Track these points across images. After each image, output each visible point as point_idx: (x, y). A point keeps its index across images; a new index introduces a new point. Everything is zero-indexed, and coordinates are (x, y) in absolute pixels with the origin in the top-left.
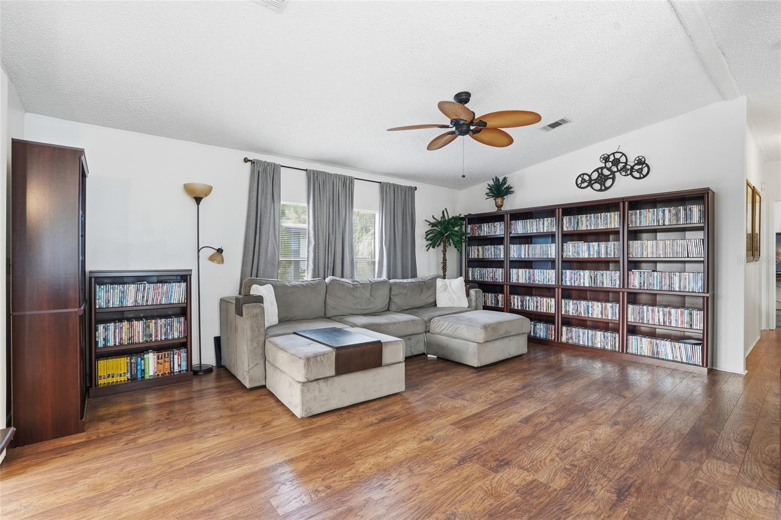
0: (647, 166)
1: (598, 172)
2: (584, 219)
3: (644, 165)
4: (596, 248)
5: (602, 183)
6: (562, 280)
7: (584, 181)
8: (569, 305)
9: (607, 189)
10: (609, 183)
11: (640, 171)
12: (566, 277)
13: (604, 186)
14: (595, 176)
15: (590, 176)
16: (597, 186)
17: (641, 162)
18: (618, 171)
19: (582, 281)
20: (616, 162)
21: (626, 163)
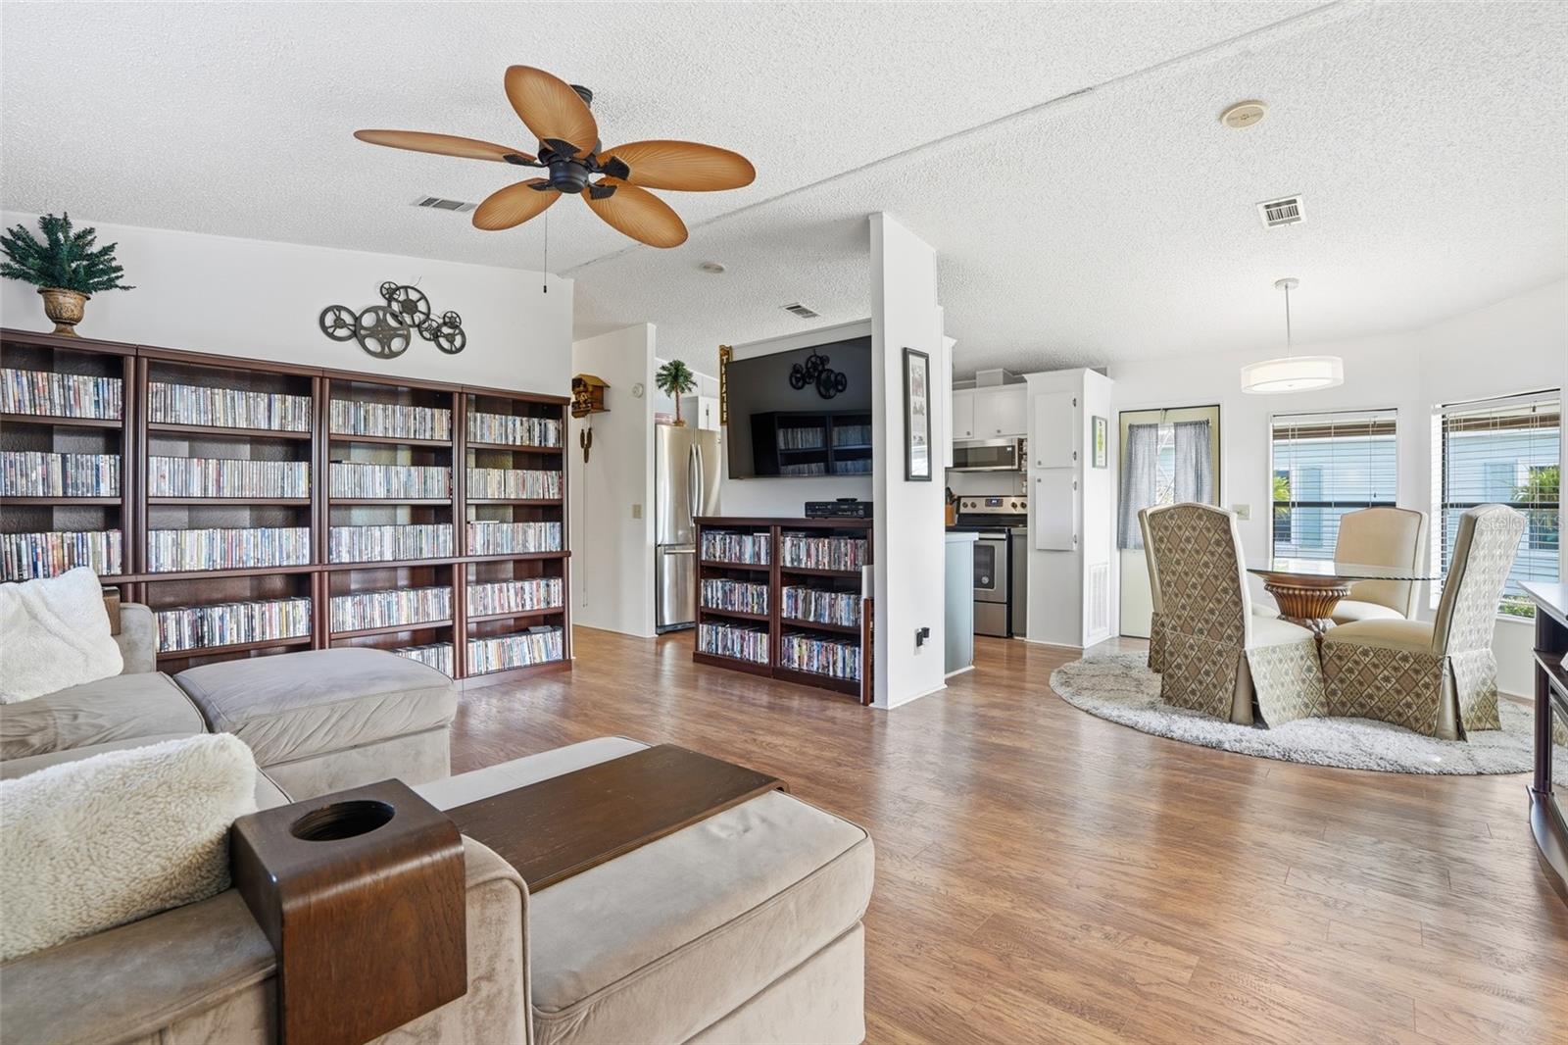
0: (462, 334)
1: (377, 315)
2: (380, 412)
3: (457, 331)
4: (403, 477)
5: (385, 342)
6: (330, 553)
7: (339, 323)
8: (344, 609)
9: (393, 355)
10: (396, 344)
11: (450, 339)
12: (338, 544)
13: (389, 348)
14: (368, 321)
15: (357, 319)
16: (371, 343)
17: (452, 322)
18: (414, 325)
19: (377, 549)
20: (410, 307)
21: (428, 315)
